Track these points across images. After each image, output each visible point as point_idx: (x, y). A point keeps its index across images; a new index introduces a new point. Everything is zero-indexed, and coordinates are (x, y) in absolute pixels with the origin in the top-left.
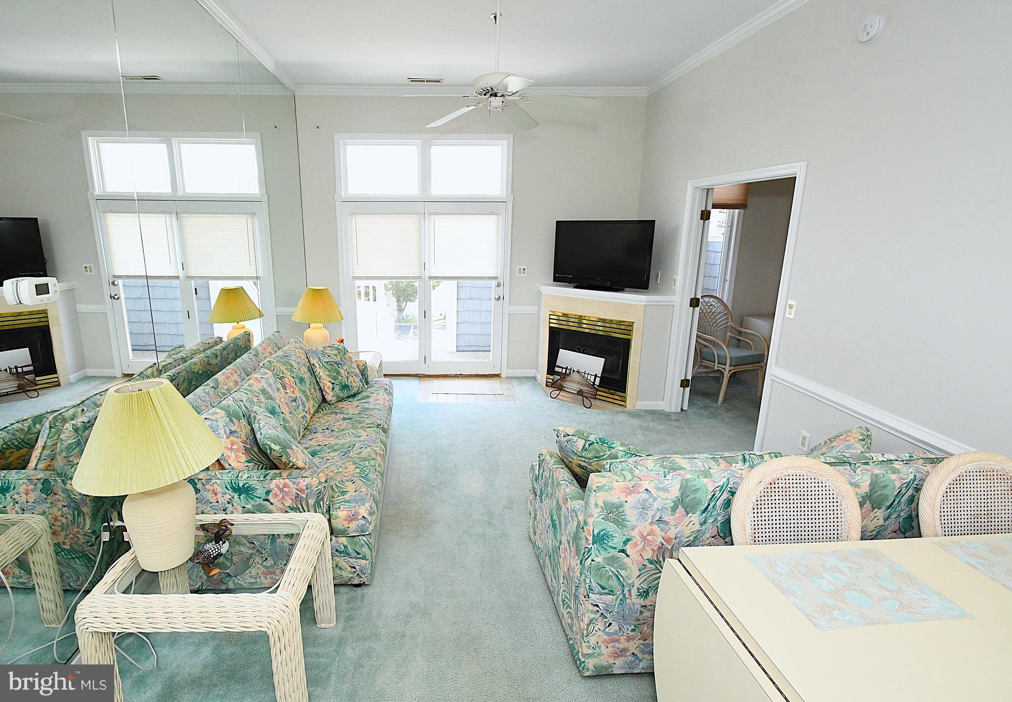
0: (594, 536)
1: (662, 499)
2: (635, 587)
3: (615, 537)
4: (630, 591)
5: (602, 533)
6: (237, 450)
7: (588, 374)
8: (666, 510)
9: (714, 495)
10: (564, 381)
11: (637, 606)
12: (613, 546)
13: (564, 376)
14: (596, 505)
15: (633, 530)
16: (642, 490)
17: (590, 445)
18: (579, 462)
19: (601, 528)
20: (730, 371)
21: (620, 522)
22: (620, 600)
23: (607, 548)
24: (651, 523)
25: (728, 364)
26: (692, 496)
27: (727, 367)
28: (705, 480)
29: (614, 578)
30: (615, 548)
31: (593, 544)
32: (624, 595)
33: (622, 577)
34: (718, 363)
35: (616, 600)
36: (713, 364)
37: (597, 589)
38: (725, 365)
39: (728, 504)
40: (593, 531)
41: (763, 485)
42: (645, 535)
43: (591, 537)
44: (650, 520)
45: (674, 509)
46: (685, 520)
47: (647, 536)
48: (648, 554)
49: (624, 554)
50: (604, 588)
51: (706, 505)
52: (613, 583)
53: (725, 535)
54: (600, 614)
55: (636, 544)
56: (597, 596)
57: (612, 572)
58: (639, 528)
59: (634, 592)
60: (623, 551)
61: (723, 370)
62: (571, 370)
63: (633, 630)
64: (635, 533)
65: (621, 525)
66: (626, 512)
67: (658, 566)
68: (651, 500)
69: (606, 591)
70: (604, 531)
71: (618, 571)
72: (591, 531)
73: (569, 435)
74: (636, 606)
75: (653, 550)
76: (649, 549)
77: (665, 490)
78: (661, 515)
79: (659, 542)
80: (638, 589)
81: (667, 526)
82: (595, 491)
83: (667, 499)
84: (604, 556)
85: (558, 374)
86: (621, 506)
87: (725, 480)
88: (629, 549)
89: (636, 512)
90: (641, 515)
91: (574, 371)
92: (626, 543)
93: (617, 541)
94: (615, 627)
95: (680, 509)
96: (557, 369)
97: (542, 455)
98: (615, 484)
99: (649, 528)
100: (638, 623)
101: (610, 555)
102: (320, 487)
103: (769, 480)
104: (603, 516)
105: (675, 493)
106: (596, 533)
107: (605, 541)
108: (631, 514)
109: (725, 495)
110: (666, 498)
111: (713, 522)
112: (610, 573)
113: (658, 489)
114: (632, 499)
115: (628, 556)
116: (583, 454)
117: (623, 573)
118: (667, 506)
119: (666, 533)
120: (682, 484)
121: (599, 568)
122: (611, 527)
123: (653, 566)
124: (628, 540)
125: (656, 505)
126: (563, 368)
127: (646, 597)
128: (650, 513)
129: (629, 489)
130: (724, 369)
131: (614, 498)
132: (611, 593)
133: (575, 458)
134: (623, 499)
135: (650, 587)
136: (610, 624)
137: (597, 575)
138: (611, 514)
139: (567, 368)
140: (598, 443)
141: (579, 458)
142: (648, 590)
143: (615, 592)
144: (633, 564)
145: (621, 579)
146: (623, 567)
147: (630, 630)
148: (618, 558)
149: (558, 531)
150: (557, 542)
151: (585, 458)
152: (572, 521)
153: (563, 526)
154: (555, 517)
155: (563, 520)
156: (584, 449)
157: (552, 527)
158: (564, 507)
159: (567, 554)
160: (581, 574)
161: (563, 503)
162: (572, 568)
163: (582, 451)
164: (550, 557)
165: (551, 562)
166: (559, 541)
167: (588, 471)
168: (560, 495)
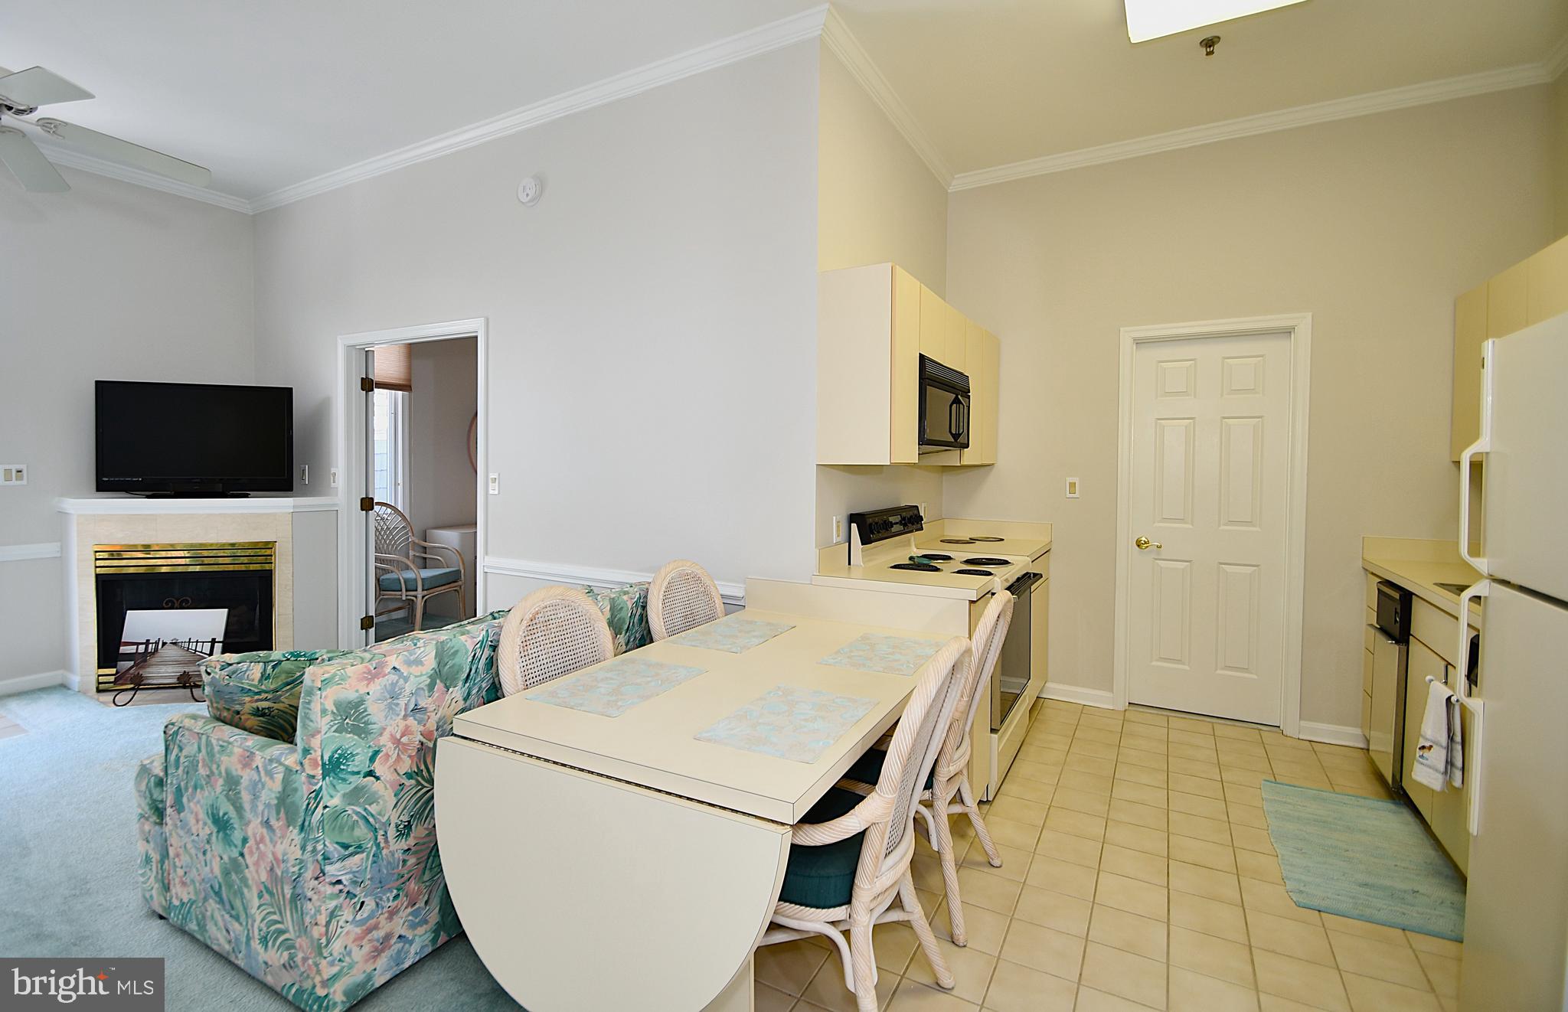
0: (324, 765)
1: (416, 676)
2: (393, 825)
3: (357, 754)
4: (385, 835)
5: (336, 756)
7: (197, 642)
8: (422, 692)
9: (475, 654)
10: (143, 667)
11: (399, 855)
12: (356, 770)
13: (143, 658)
14: (324, 711)
15: (381, 734)
16: (388, 669)
17: (274, 667)
18: (255, 705)
19: (333, 747)
20: (423, 597)
21: (361, 729)
22: (374, 856)
23: (346, 776)
24: (405, 717)
25: (420, 588)
26: (450, 663)
27: (420, 593)
28: (463, 638)
29: (361, 823)
30: (358, 773)
31: (324, 779)
32: (378, 845)
33: (372, 816)
34: (407, 591)
35: (368, 858)
36: (400, 593)
37: (336, 852)
38: (416, 590)
39: (492, 663)
40: (322, 757)
41: (525, 623)
42: (398, 737)
43: (320, 768)
44: (403, 713)
45: (431, 687)
46: (447, 698)
47: (401, 737)
48: (407, 765)
49: (372, 778)
50: (346, 847)
51: (468, 671)
52: (362, 832)
53: (495, 692)
54: (344, 895)
55: (388, 756)
56: (338, 865)
57: (357, 814)
58: (389, 729)
59: (392, 832)
60: (371, 773)
61: (414, 598)
62: (157, 643)
63: (396, 897)
64: (385, 740)
65: (364, 733)
66: (369, 711)
67: (419, 779)
68: (401, 681)
69: (351, 849)
70: (339, 752)
71: (365, 809)
72: (320, 758)
74: (396, 856)
75: (410, 756)
76: (404, 757)
77: (418, 662)
78: (416, 700)
79: (417, 743)
80: (397, 826)
81: (425, 714)
82: (320, 689)
83: (421, 675)
84: (342, 792)
85: (128, 657)
86: (361, 702)
87: (484, 632)
88: (379, 768)
89: (382, 706)
90: (391, 708)
91: (164, 644)
92: (372, 759)
93: (360, 762)
94: (370, 904)
95: (439, 685)
96: (123, 649)
97: (173, 724)
98: (350, 670)
99: (402, 724)
100: (403, 880)
101: (352, 786)
103: (529, 616)
104: (335, 727)
105: (430, 663)
106: (326, 758)
107: (342, 767)
108: (376, 711)
109: (487, 652)
110: (419, 674)
111: (478, 691)
112: (355, 818)
113: (409, 663)
114: (376, 688)
115: (378, 778)
116: (263, 687)
117: (373, 809)
118: (421, 686)
119: (424, 725)
120: (437, 649)
121: (337, 814)
122: (349, 740)
123: (413, 782)
124: (376, 753)
125: (409, 687)
126: (138, 644)
127: (408, 835)
128: (402, 702)
129: (369, 672)
131: (349, 693)
132: (360, 849)
133: (247, 699)
134: (363, 690)
135: (412, 816)
136: (363, 903)
137: (334, 829)
138: (347, 720)
139: (147, 643)
140: (288, 660)
141: (256, 697)
142: (409, 822)
143: (364, 846)
144: (386, 789)
145: (371, 820)
146: (373, 799)
147: (391, 899)
148: (364, 787)
149: (235, 826)
150: (236, 846)
151: (266, 692)
152: (272, 778)
153: (247, 806)
154: (226, 808)
155: (246, 797)
156: (264, 676)
157: (218, 832)
158: (248, 771)
159: (265, 845)
160: (303, 848)
161: (242, 769)
162: (281, 858)
163: (260, 681)
164: (218, 894)
165: (221, 901)
166: (239, 843)
167: (273, 717)
168: (234, 759)
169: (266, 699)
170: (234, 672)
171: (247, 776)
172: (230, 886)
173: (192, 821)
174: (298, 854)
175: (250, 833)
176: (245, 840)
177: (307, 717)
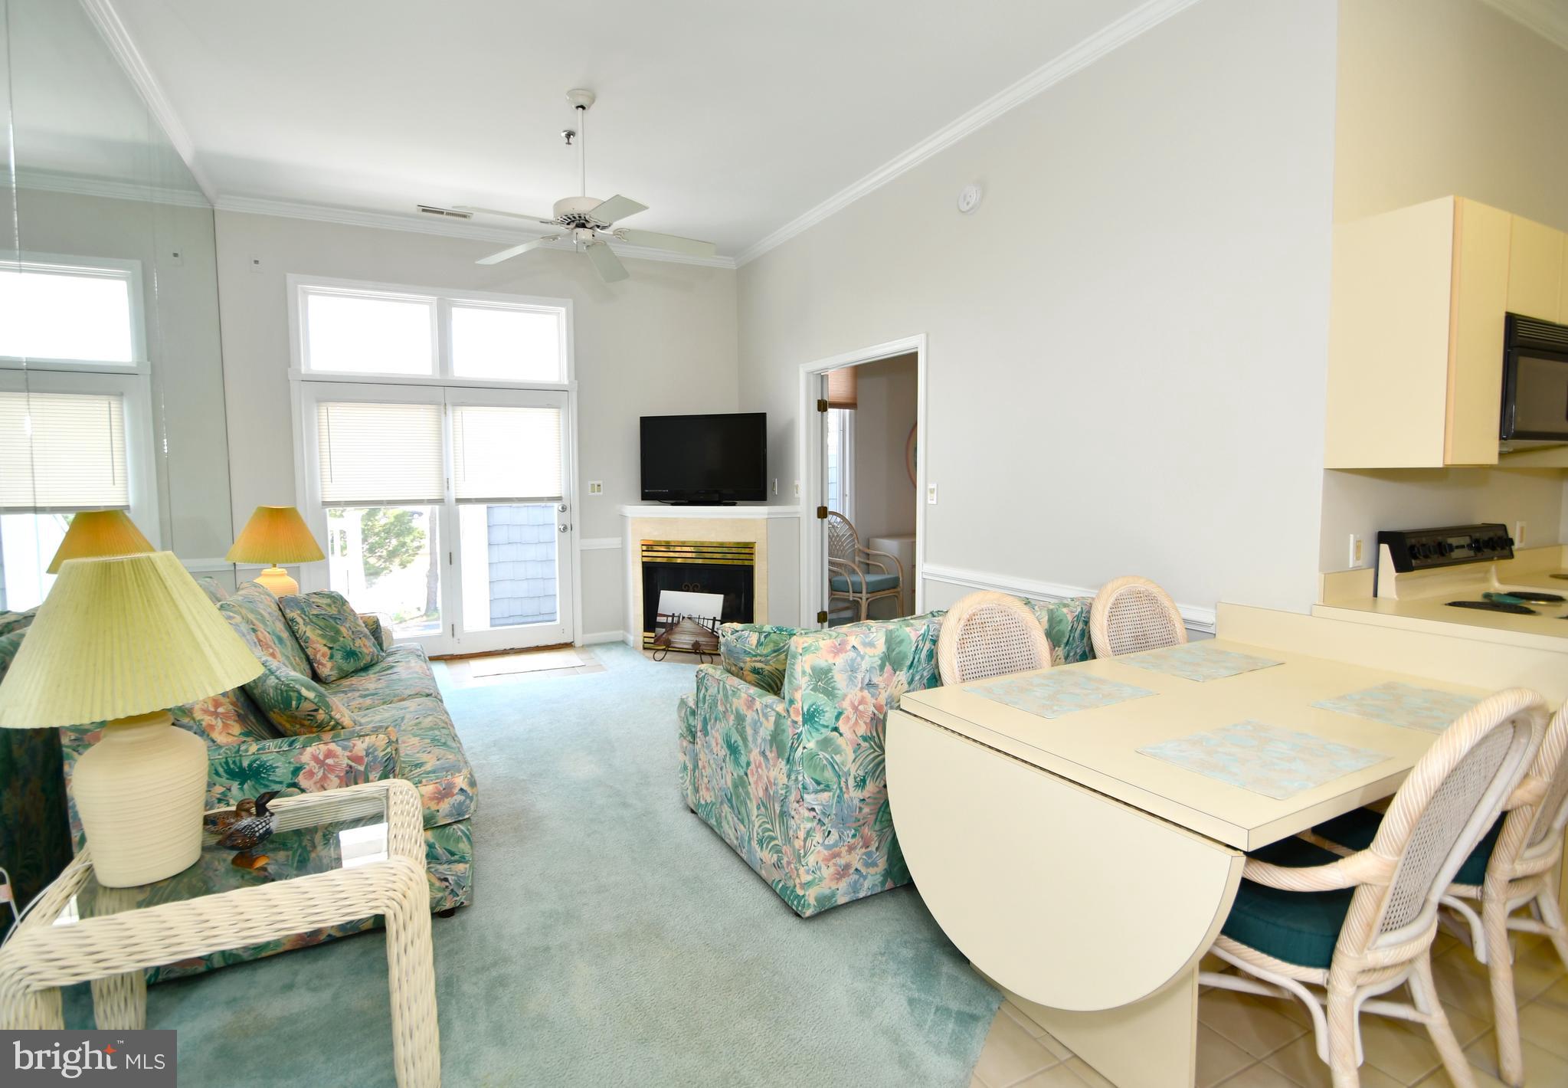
0: (803, 714)
1: (870, 657)
2: (852, 776)
3: (827, 711)
4: (846, 782)
5: (812, 709)
6: (225, 716)
7: (704, 619)
8: (874, 671)
9: (917, 647)
10: (670, 634)
11: (856, 802)
12: (825, 724)
13: (671, 627)
14: (804, 673)
15: (844, 700)
16: (849, 647)
17: (766, 637)
18: (753, 664)
19: (810, 702)
20: (867, 599)
21: (830, 693)
22: (838, 797)
23: (819, 727)
24: (862, 689)
25: (864, 591)
26: (897, 650)
27: (864, 595)
28: (908, 629)
29: (829, 767)
30: (827, 727)
31: (803, 725)
32: (841, 789)
33: (837, 764)
34: (853, 592)
35: (833, 798)
36: (847, 594)
37: (811, 785)
38: (861, 593)
39: (932, 655)
40: (802, 709)
41: (962, 623)
42: (856, 705)
43: (801, 716)
44: (860, 685)
45: (882, 667)
46: (894, 679)
47: (859, 705)
48: (862, 730)
49: (836, 733)
50: (818, 783)
51: (912, 658)
52: (829, 774)
53: (935, 680)
54: (817, 821)
55: (848, 718)
56: (813, 796)
57: (827, 759)
58: (850, 696)
59: (851, 782)
60: (836, 729)
61: (860, 600)
62: (679, 617)
63: (854, 836)
64: (846, 704)
65: (831, 695)
66: (836, 679)
67: (872, 743)
68: (859, 659)
69: (822, 786)
70: (814, 707)
71: (832, 758)
72: (800, 709)
73: (737, 631)
74: (854, 802)
75: (865, 723)
76: (861, 722)
77: (871, 645)
78: (870, 677)
79: (871, 712)
80: (855, 778)
81: (877, 689)
82: (801, 655)
83: (874, 656)
84: (816, 739)
85: (662, 625)
86: (829, 670)
87: (926, 627)
88: (841, 725)
89: (845, 676)
90: (850, 679)
91: (683, 618)
92: (837, 718)
93: (828, 718)
94: (834, 836)
95: (888, 668)
96: (660, 619)
97: (702, 671)
98: (822, 643)
99: (859, 694)
100: (858, 824)
101: (823, 736)
102: (389, 750)
103: (966, 616)
104: (812, 686)
105: (881, 647)
106: (805, 710)
107: (816, 719)
108: (840, 680)
109: (928, 645)
110: (872, 655)
111: (920, 679)
112: (825, 762)
113: (865, 645)
114: (840, 661)
115: (841, 735)
116: (758, 651)
117: (837, 758)
118: (875, 665)
119: (876, 699)
120: (887, 636)
121: (812, 756)
122: (821, 699)
123: (867, 744)
124: (840, 714)
125: (865, 665)
126: (668, 616)
127: (863, 787)
128: (860, 676)
129: (835, 647)
130: (861, 598)
131: (822, 660)
132: (827, 788)
133: (748, 659)
134: (831, 661)
135: (866, 773)
136: (830, 832)
137: (810, 766)
138: (820, 683)
139: (673, 616)
140: (775, 632)
141: (754, 659)
142: (864, 777)
143: (831, 787)
144: (847, 745)
145: (836, 767)
146: (837, 751)
147: (850, 836)
148: (831, 739)
149: (742, 752)
150: (742, 768)
151: (761, 656)
152: (767, 719)
153: (750, 738)
154: (735, 737)
155: (749, 731)
156: (759, 644)
157: (730, 755)
158: (750, 711)
159: (762, 770)
160: (789, 777)
161: (747, 710)
162: (773, 781)
163: (756, 646)
164: (730, 801)
165: (732, 807)
166: (744, 765)
167: (765, 676)
168: (742, 701)
169: (760, 661)
170: (739, 638)
171: (750, 716)
172: (738, 797)
173: (714, 744)
174: (785, 780)
175: (752, 760)
176: (748, 764)
177: (792, 675)
